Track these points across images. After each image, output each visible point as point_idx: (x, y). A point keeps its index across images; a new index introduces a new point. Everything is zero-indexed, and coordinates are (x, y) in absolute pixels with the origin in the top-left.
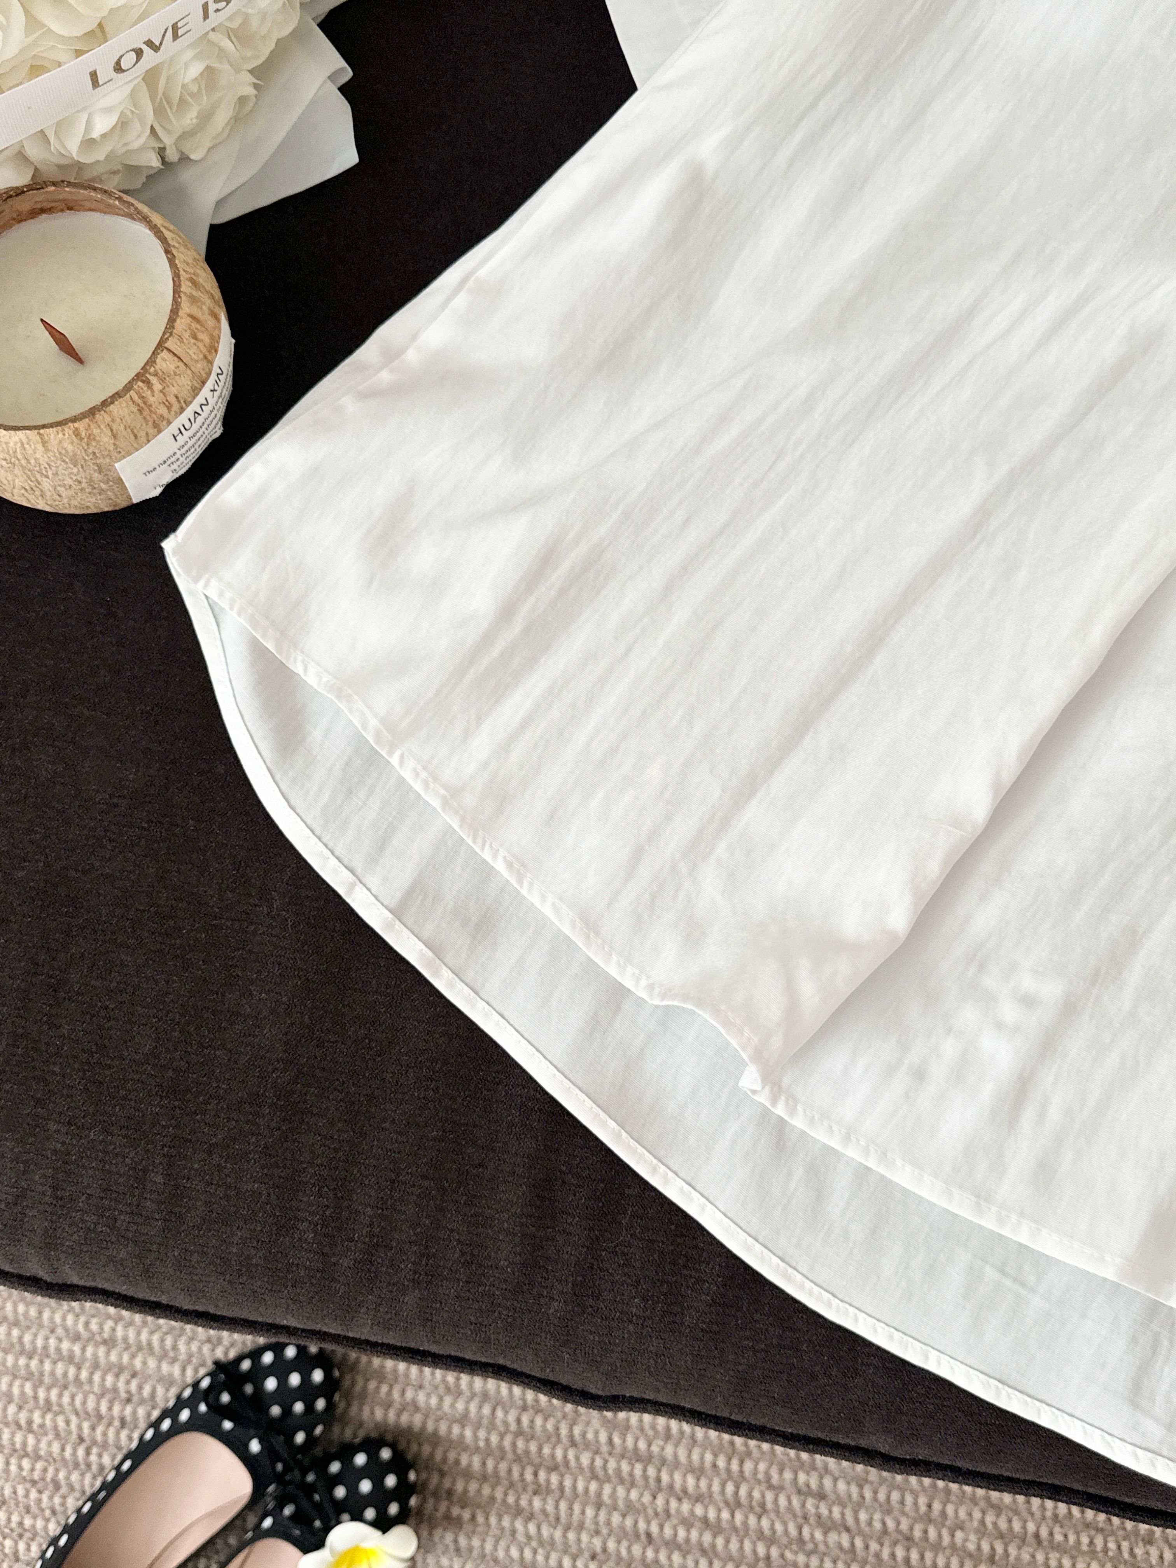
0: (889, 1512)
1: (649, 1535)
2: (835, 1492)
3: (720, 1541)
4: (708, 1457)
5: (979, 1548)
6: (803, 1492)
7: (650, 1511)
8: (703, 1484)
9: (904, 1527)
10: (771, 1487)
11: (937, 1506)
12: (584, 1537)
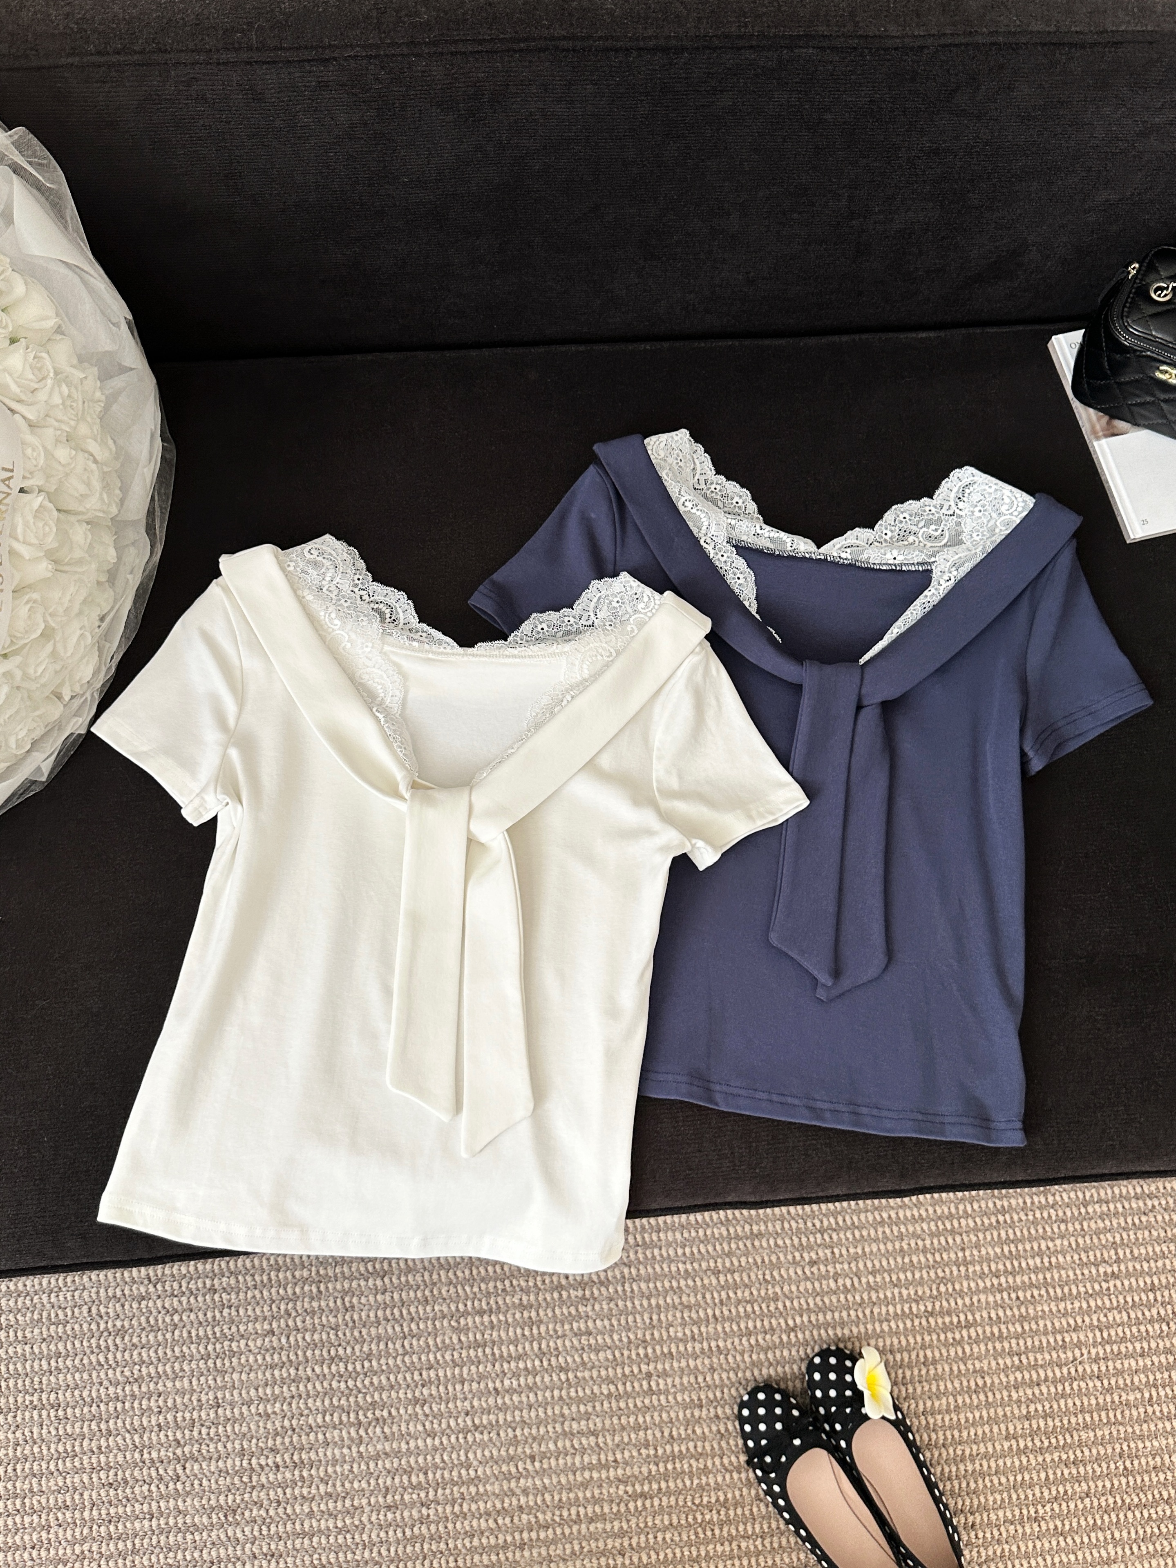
0: (629, 1330)
1: (495, 1389)
2: (596, 1328)
3: (538, 1379)
4: (519, 1331)
5: (684, 1334)
6: (578, 1334)
7: (493, 1375)
8: (520, 1348)
9: (640, 1336)
10: (558, 1338)
11: (655, 1317)
12: (459, 1403)
